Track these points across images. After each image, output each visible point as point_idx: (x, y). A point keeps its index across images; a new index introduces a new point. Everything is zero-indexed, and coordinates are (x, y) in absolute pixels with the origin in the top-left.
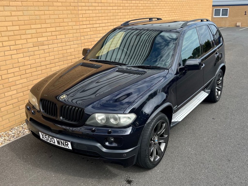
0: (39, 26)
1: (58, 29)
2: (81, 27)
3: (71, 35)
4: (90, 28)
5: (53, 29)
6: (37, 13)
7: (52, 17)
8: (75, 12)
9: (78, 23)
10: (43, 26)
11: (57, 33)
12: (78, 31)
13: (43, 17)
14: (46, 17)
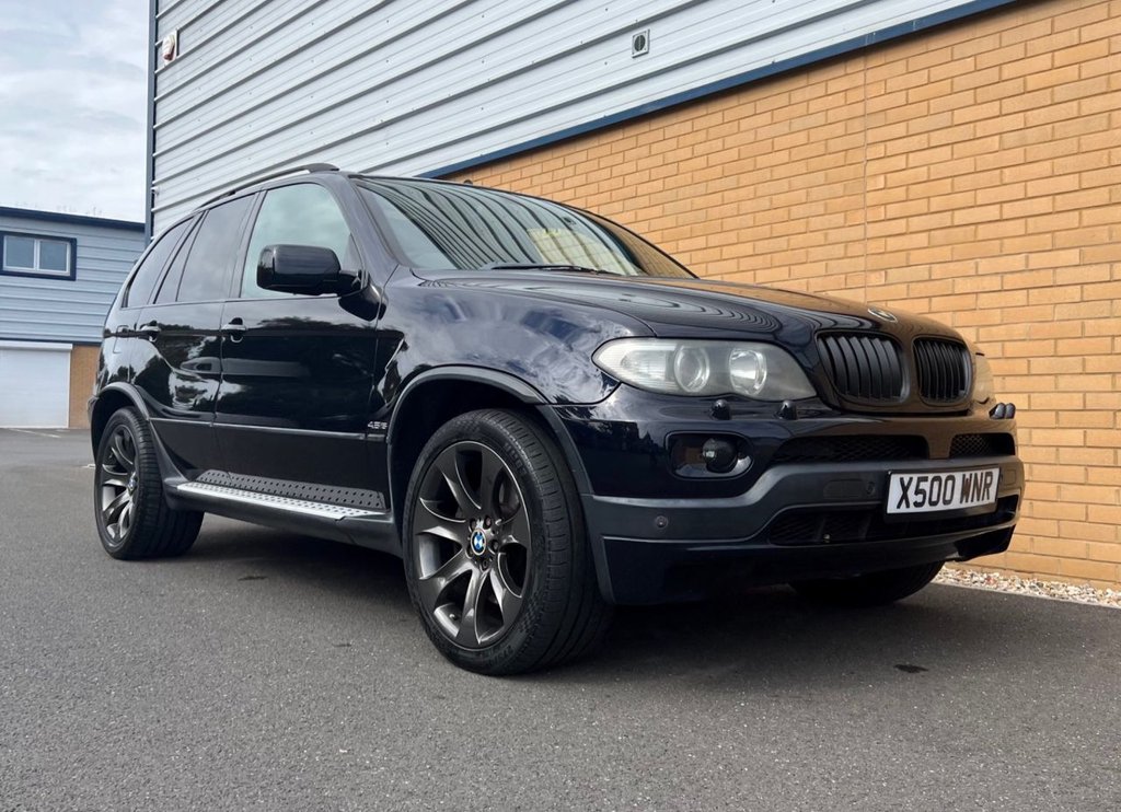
0: (701, 242)
1: (762, 246)
2: (873, 230)
3: (820, 268)
4: (931, 230)
5: (748, 249)
6: (699, 202)
7: (747, 206)
8: (848, 172)
9: (859, 217)
10: (714, 240)
11: (759, 261)
12: (856, 249)
13: (715, 212)
14: (728, 209)
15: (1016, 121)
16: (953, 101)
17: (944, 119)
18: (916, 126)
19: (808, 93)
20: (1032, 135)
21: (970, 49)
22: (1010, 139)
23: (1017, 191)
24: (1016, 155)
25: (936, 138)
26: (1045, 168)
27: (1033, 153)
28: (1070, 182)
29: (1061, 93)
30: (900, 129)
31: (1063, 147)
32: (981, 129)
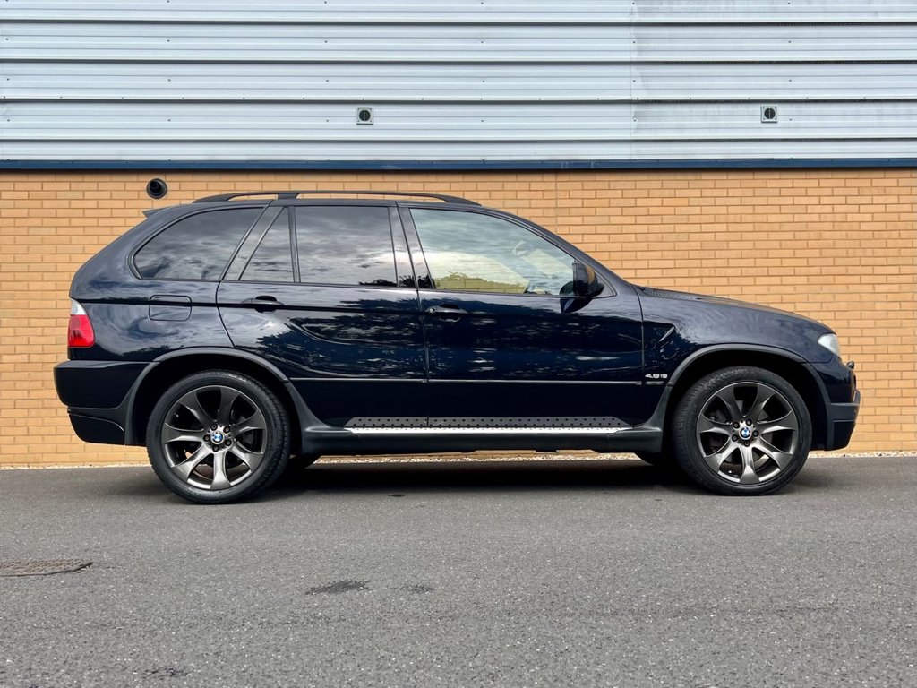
15: (644, 229)
16: (610, 211)
17: (605, 220)
18: (588, 220)
19: (517, 186)
20: (652, 237)
21: (619, 185)
22: (640, 237)
23: (644, 264)
24: (644, 246)
25: (600, 229)
26: (658, 254)
27: (653, 246)
28: (670, 264)
29: (666, 219)
30: (579, 220)
31: (667, 246)
32: (625, 229)
